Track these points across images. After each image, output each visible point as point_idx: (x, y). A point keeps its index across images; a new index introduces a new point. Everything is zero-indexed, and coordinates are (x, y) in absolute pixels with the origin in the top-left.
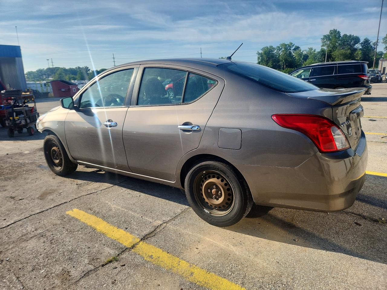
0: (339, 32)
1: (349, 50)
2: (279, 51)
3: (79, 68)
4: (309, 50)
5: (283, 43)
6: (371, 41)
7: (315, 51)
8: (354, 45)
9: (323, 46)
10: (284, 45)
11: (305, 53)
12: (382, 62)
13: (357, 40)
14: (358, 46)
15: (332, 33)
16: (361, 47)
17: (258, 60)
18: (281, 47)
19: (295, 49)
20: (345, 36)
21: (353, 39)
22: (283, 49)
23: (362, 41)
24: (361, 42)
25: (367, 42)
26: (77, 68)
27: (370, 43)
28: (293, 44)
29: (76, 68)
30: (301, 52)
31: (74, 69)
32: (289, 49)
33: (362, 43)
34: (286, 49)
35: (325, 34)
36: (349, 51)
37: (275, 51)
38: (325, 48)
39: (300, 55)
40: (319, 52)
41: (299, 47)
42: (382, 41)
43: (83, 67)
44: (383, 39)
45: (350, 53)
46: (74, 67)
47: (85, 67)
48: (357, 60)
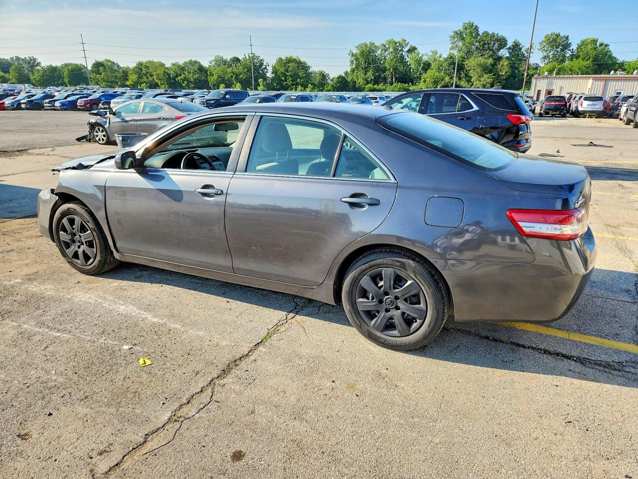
0: (476, 27)
1: (491, 59)
2: (385, 52)
3: (18, 59)
4: (431, 54)
5: (391, 39)
6: (522, 45)
7: (440, 57)
8: (499, 50)
9: (452, 48)
10: (393, 43)
11: (425, 58)
12: (536, 82)
13: (502, 42)
14: (504, 53)
15: (466, 29)
16: (508, 55)
17: (351, 65)
18: (387, 46)
19: (409, 51)
20: (486, 34)
21: (497, 40)
22: (391, 50)
23: (510, 44)
24: (508, 46)
25: (516, 47)
26: (15, 58)
27: (521, 49)
28: (406, 42)
29: (12, 58)
30: (420, 56)
31: (7, 60)
32: (401, 50)
33: (510, 48)
34: (396, 50)
35: (456, 30)
36: (490, 61)
37: (379, 52)
38: (455, 52)
39: (418, 62)
40: (446, 60)
41: (416, 47)
42: (538, 46)
43: (26, 58)
44: (540, 43)
45: (491, 64)
47: (31, 59)
48: (502, 75)
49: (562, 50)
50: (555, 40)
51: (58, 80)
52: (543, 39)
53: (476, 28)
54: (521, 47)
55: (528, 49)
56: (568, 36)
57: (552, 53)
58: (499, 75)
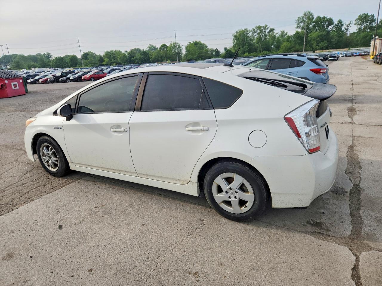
2: (255, 33)
3: (40, 54)
5: (258, 25)
6: (344, 22)
8: (328, 26)
9: (297, 28)
10: (259, 28)
13: (330, 22)
14: (332, 28)
15: (306, 15)
16: (334, 29)
17: (234, 43)
18: (256, 29)
19: (269, 32)
20: (319, 17)
21: (327, 21)
22: (259, 31)
23: (336, 22)
24: (334, 24)
25: (340, 23)
27: (343, 25)
28: (268, 27)
29: (37, 54)
31: (34, 55)
32: (264, 32)
33: (336, 25)
34: (261, 31)
35: (300, 16)
36: (324, 33)
37: (250, 34)
38: (300, 30)
39: (274, 38)
40: (294, 35)
41: (274, 28)
42: (354, 22)
43: (45, 54)
44: (355, 20)
46: (34, 54)
47: (47, 54)
48: (333, 42)
49: (370, 23)
50: (365, 18)
51: (65, 65)
52: (357, 17)
53: (312, 15)
54: (343, 23)
55: (348, 24)
56: (373, 15)
57: (363, 26)
58: (331, 42)
